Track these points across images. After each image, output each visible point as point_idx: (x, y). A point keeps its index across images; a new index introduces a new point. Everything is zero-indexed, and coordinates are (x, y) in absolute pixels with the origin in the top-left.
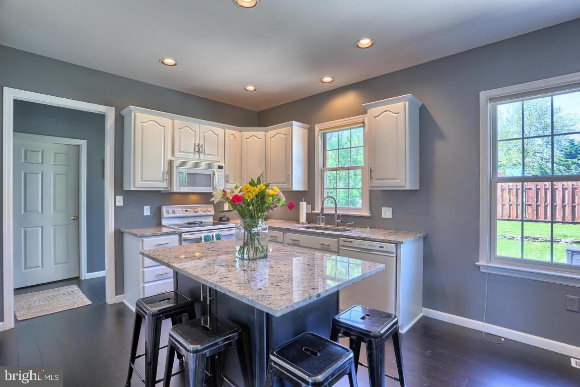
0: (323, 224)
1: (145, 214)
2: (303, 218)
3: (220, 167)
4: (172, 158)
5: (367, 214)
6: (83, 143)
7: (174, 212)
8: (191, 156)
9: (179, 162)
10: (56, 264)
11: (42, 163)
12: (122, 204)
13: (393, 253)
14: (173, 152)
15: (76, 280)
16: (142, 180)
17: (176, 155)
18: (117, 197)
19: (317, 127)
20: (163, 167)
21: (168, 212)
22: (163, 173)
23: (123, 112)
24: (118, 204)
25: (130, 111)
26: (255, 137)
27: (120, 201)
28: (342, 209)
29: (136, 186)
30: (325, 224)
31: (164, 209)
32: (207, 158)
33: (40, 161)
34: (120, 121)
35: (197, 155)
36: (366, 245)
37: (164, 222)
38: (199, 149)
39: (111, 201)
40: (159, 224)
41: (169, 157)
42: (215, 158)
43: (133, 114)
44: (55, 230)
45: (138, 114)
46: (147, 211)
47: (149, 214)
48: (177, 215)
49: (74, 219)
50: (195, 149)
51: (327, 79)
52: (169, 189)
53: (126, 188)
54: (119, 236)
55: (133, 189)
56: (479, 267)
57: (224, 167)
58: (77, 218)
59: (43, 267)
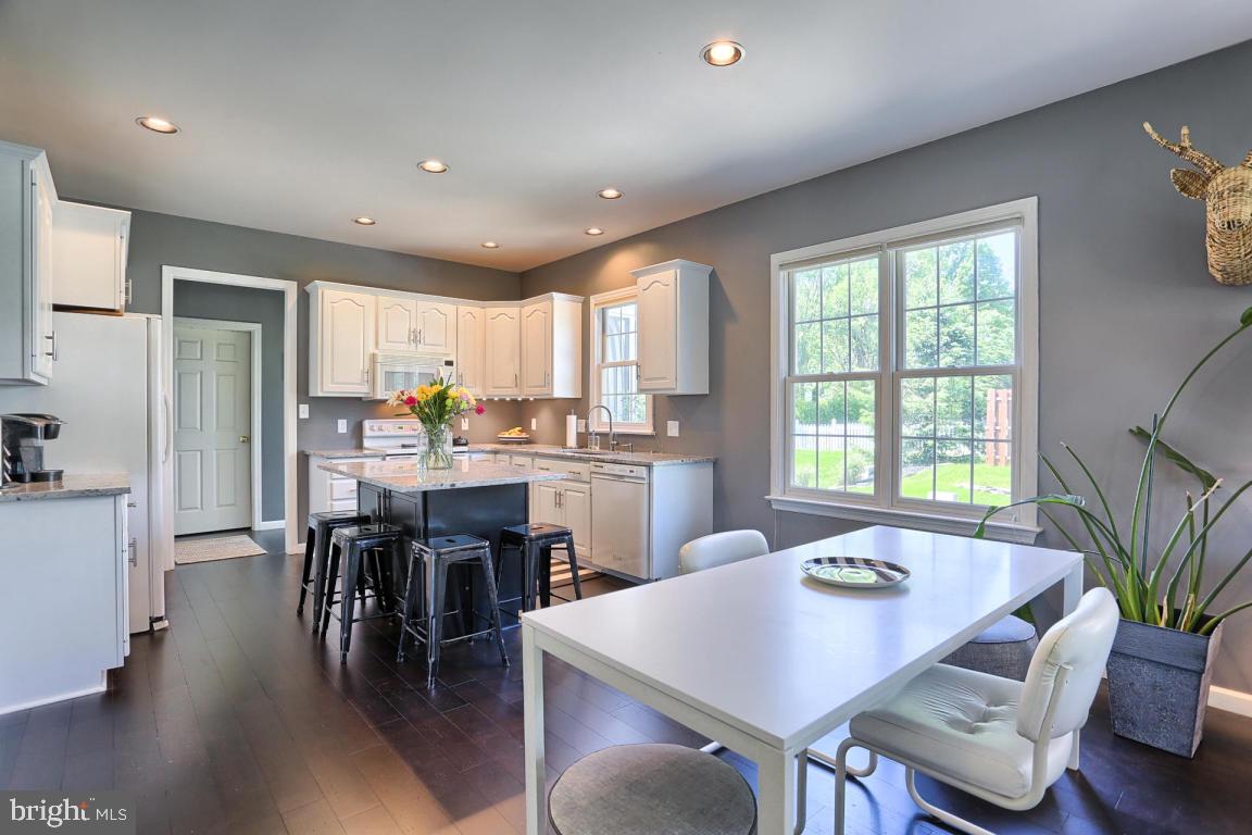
0: (598, 448)
1: (340, 431)
2: (572, 440)
3: (449, 363)
4: (376, 352)
5: (649, 431)
6: (256, 328)
7: (380, 429)
8: (404, 347)
9: (386, 357)
10: (219, 506)
11: (201, 359)
12: (307, 416)
13: (644, 479)
14: (377, 344)
15: (248, 530)
16: (333, 382)
17: (380, 347)
18: (301, 406)
19: (593, 299)
20: (361, 364)
21: (372, 429)
22: (363, 372)
23: (308, 288)
24: (302, 416)
25: (316, 287)
26: (504, 315)
27: (305, 411)
28: (619, 425)
29: (325, 389)
30: (600, 448)
31: (367, 424)
32: (428, 349)
33: (199, 356)
34: (304, 300)
35: (413, 345)
36: (617, 469)
37: (366, 443)
38: (416, 337)
39: (293, 412)
40: (360, 446)
41: (371, 349)
42: (441, 350)
43: (320, 292)
44: (218, 456)
45: (327, 292)
46: (343, 426)
47: (345, 431)
48: (386, 433)
49: (243, 441)
50: (409, 338)
51: (594, 231)
52: (371, 395)
53: (312, 394)
54: (303, 459)
55: (320, 395)
56: (770, 501)
57: (455, 363)
58: (248, 440)
59: (202, 508)
